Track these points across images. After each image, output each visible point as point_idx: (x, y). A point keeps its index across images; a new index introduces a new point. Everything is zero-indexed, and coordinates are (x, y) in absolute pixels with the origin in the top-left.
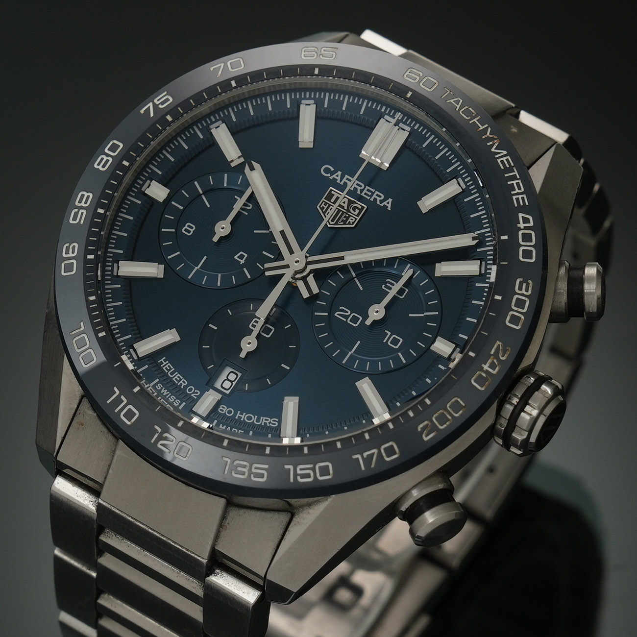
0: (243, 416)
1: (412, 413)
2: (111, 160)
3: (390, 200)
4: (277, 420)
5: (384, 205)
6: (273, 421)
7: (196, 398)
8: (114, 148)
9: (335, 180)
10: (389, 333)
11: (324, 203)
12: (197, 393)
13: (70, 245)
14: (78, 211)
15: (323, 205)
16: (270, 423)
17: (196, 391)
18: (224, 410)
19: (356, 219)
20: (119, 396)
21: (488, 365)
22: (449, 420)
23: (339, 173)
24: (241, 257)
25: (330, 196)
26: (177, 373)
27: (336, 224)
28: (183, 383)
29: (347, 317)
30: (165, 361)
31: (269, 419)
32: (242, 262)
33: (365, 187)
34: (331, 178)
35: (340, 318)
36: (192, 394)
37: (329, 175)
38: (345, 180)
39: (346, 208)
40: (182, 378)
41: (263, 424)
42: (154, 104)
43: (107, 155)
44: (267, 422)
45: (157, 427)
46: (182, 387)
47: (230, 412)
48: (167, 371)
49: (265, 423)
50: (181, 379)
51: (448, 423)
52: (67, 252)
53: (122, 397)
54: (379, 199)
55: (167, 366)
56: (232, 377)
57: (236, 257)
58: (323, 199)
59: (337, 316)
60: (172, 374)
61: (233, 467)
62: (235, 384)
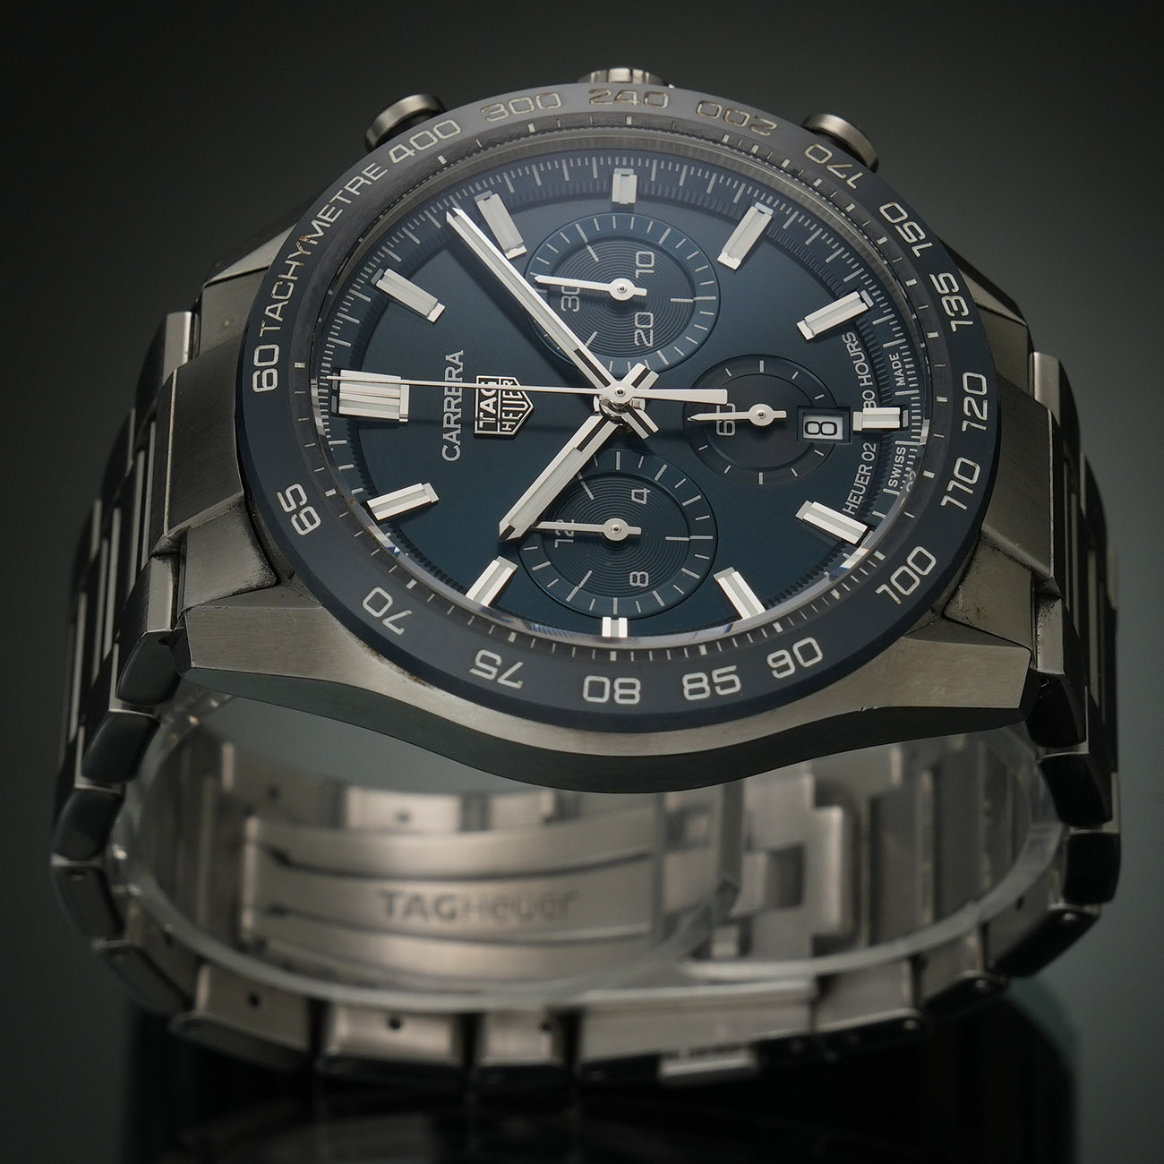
0: (864, 378)
2: (619, 681)
3: (448, 358)
4: (843, 336)
5: (460, 361)
6: (847, 340)
7: (875, 444)
8: (597, 689)
9: (458, 437)
10: (638, 271)
11: (503, 429)
12: (867, 446)
13: (774, 669)
14: (717, 684)
15: (507, 428)
16: (854, 343)
17: (866, 449)
18: (869, 404)
19: (502, 380)
20: (950, 494)
21: (630, 101)
23: (446, 436)
24: (639, 496)
25: (487, 426)
26: (855, 485)
27: (524, 399)
28: (864, 470)
29: (647, 332)
30: (847, 507)
31: (848, 345)
32: (645, 491)
34: (459, 443)
35: (651, 337)
36: (872, 452)
37: (456, 447)
38: (452, 425)
39: (495, 399)
40: (858, 475)
41: (860, 349)
42: (499, 675)
43: (613, 691)
44: (853, 346)
45: (964, 429)
46: (871, 468)
47: (869, 396)
48: (861, 497)
49: (856, 347)
50: (861, 475)
52: (786, 667)
53: (950, 488)
54: (455, 372)
55: (854, 501)
56: (813, 428)
57: (644, 502)
58: (498, 432)
59: (651, 340)
60: (861, 490)
61: (958, 316)
62: (820, 420)
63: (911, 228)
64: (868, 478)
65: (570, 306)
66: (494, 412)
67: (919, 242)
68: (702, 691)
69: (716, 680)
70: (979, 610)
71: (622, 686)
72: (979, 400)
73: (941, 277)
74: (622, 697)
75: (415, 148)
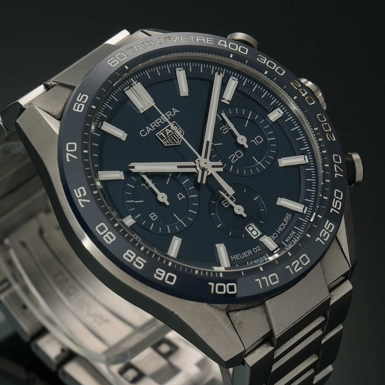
0: (280, 230)
1: (320, 139)
3: (173, 109)
4: (288, 213)
5: (175, 113)
6: (288, 216)
7: (261, 249)
8: (102, 229)
9: (150, 131)
10: (253, 140)
11: (165, 141)
12: (258, 248)
13: (156, 273)
14: (136, 261)
15: (166, 142)
16: (288, 218)
17: (257, 248)
18: (273, 237)
20: (261, 280)
21: (302, 93)
22: (327, 125)
23: (147, 128)
24: (181, 196)
25: (161, 137)
26: (242, 253)
27: (180, 140)
28: (250, 252)
29: (236, 158)
30: (233, 257)
31: (286, 217)
32: (184, 197)
33: (161, 118)
34: (149, 133)
35: (235, 161)
36: (258, 250)
37: (147, 133)
38: (153, 127)
39: (172, 132)
40: (246, 252)
41: (288, 221)
42: (80, 198)
43: (105, 234)
44: (287, 219)
45: (287, 267)
46: (252, 254)
47: (275, 235)
48: (240, 258)
49: (288, 220)
50: (247, 253)
51: (329, 126)
52: (160, 276)
53: (263, 278)
54: (170, 114)
55: (237, 257)
56: (251, 229)
57: (180, 199)
58: (162, 141)
59: (234, 162)
60: (242, 256)
61: (322, 238)
62: (255, 228)
63: (338, 204)
64: (248, 255)
65: (223, 130)
66: (168, 135)
67: (336, 209)
68: (130, 258)
69: (137, 260)
70: (240, 323)
71: (110, 235)
72: (300, 265)
73: (330, 224)
74: (106, 238)
75: (228, 46)
